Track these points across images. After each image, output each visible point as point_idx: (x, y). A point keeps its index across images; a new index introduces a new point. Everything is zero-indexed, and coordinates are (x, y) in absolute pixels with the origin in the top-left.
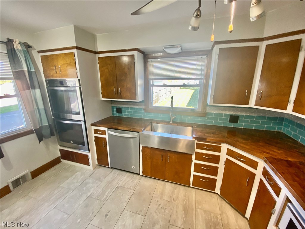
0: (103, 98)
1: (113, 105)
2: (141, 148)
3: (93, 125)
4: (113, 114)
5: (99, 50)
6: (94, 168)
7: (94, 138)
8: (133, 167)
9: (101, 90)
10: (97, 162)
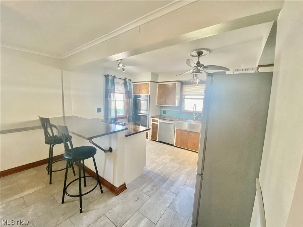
0: (158, 104)
1: (161, 109)
2: (175, 130)
3: (152, 117)
4: (161, 114)
5: (159, 81)
6: (149, 141)
7: (151, 124)
8: (171, 141)
9: (157, 101)
10: (151, 137)
